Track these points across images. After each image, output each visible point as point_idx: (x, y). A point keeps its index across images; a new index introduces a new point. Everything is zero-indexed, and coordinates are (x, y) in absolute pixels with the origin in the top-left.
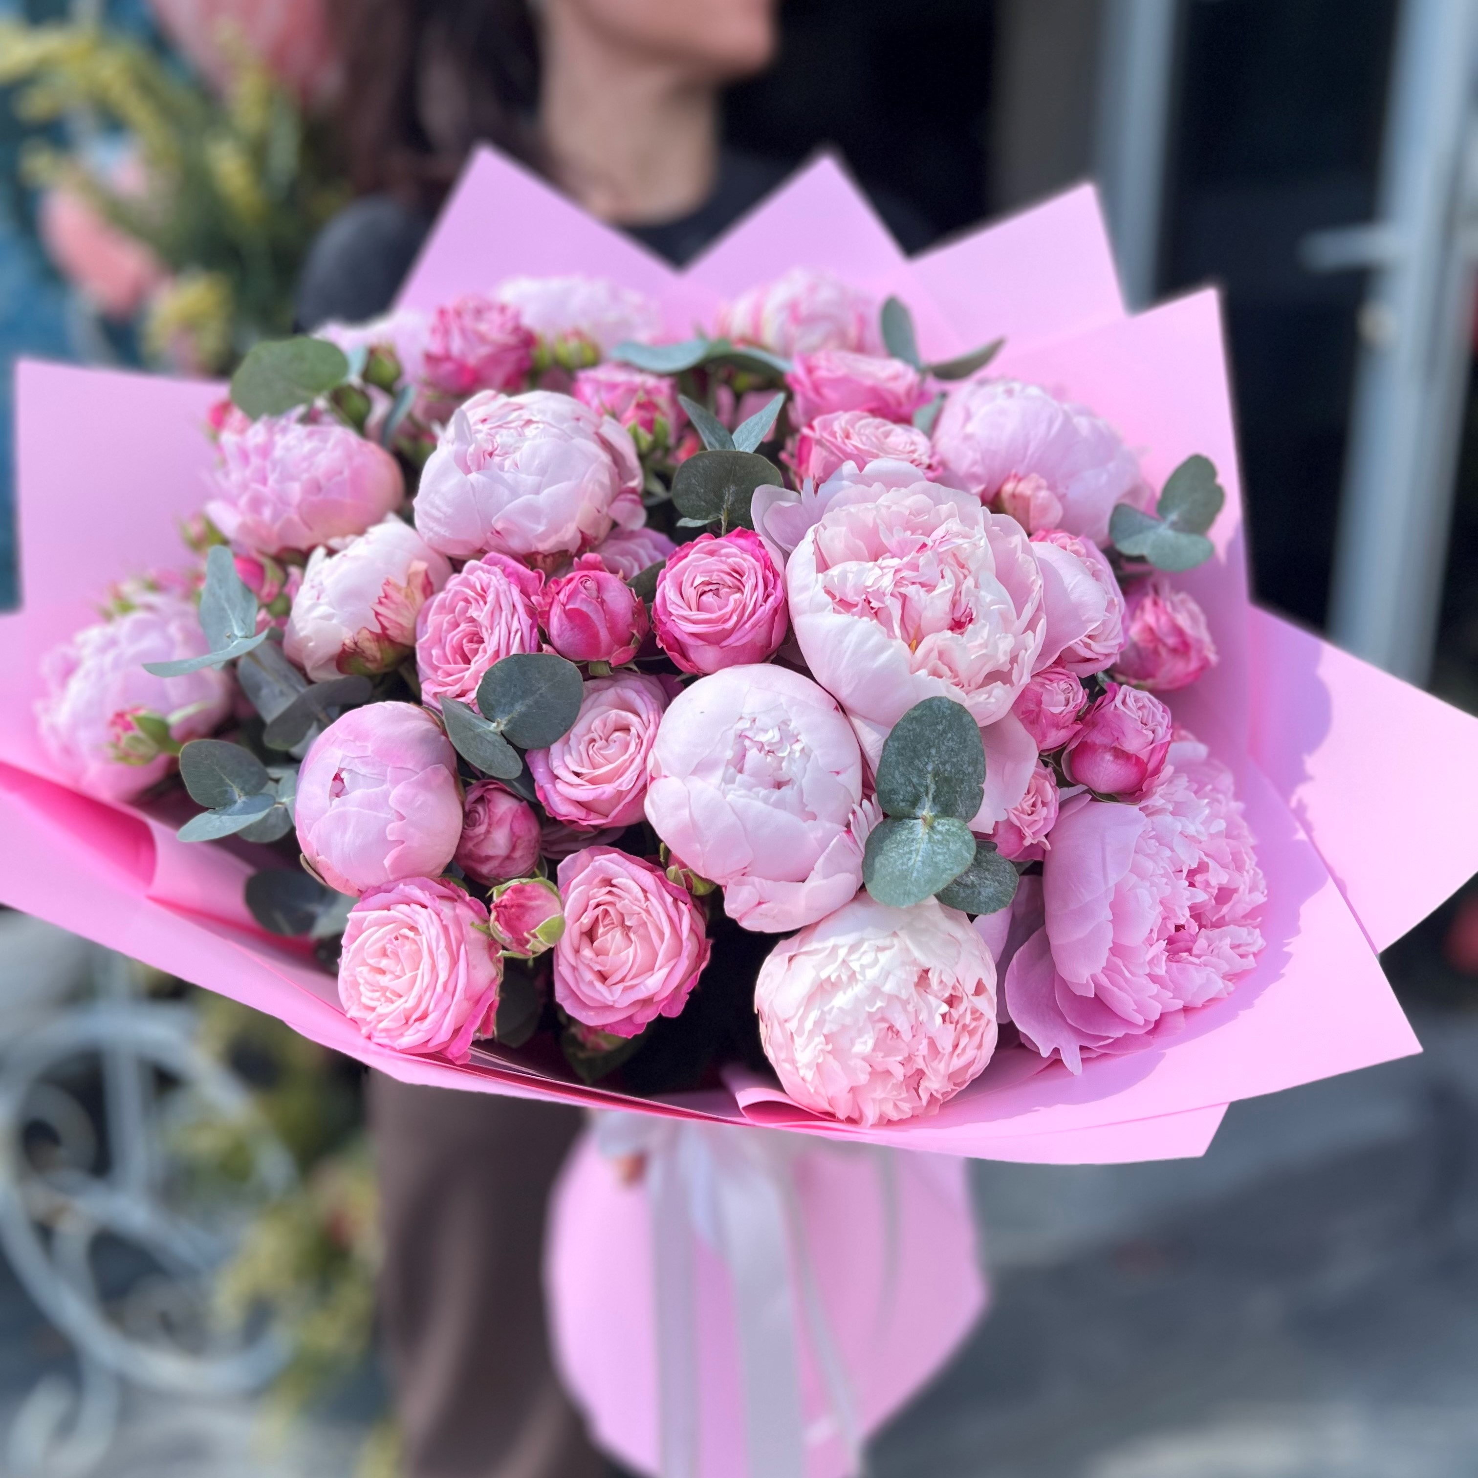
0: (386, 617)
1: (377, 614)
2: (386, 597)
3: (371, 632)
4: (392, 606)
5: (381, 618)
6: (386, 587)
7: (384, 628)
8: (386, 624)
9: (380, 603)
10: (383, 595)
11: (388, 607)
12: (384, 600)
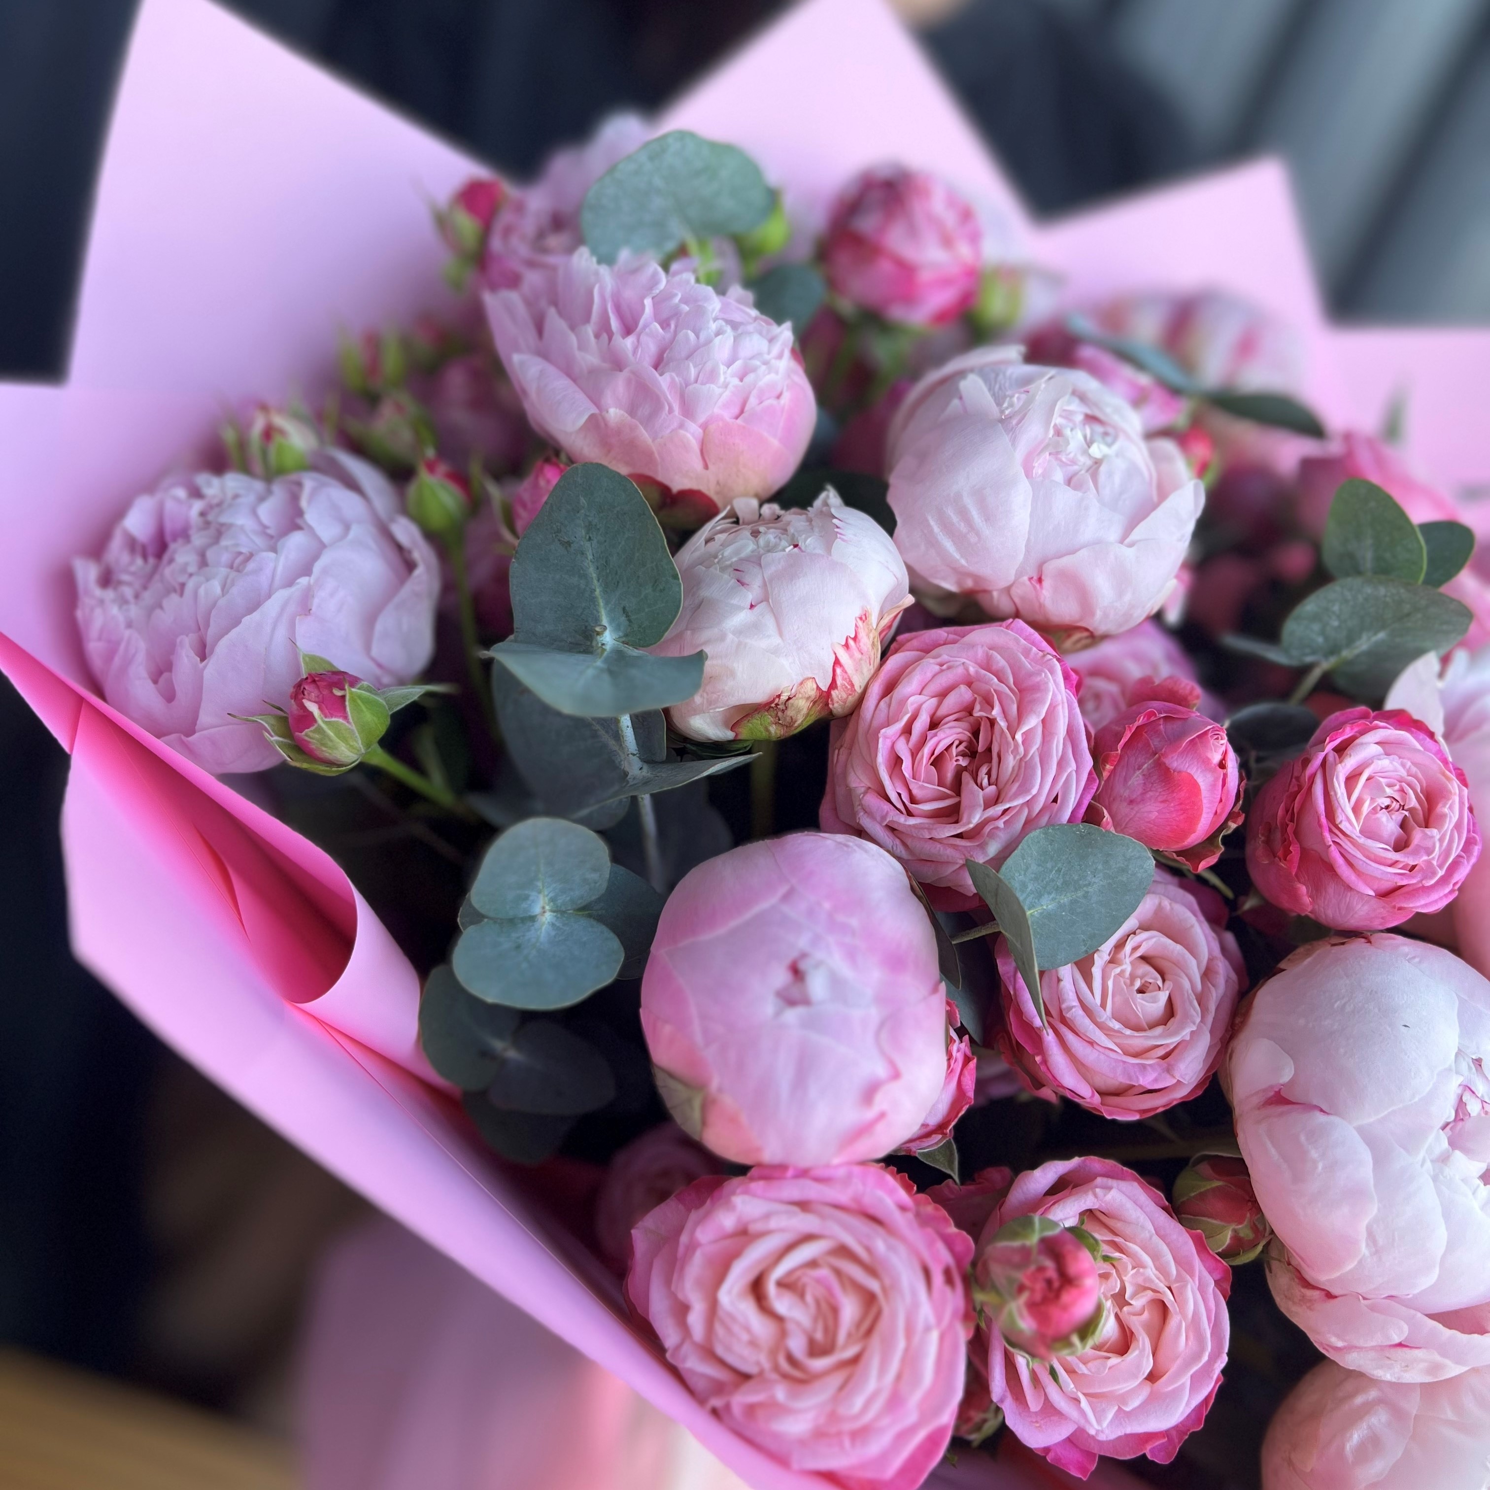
0: (844, 671)
1: (837, 662)
2: (855, 639)
3: (818, 687)
4: (857, 655)
5: (839, 671)
6: (860, 623)
7: (833, 685)
8: (839, 681)
9: (847, 646)
10: (853, 636)
11: (851, 656)
12: (851, 642)
